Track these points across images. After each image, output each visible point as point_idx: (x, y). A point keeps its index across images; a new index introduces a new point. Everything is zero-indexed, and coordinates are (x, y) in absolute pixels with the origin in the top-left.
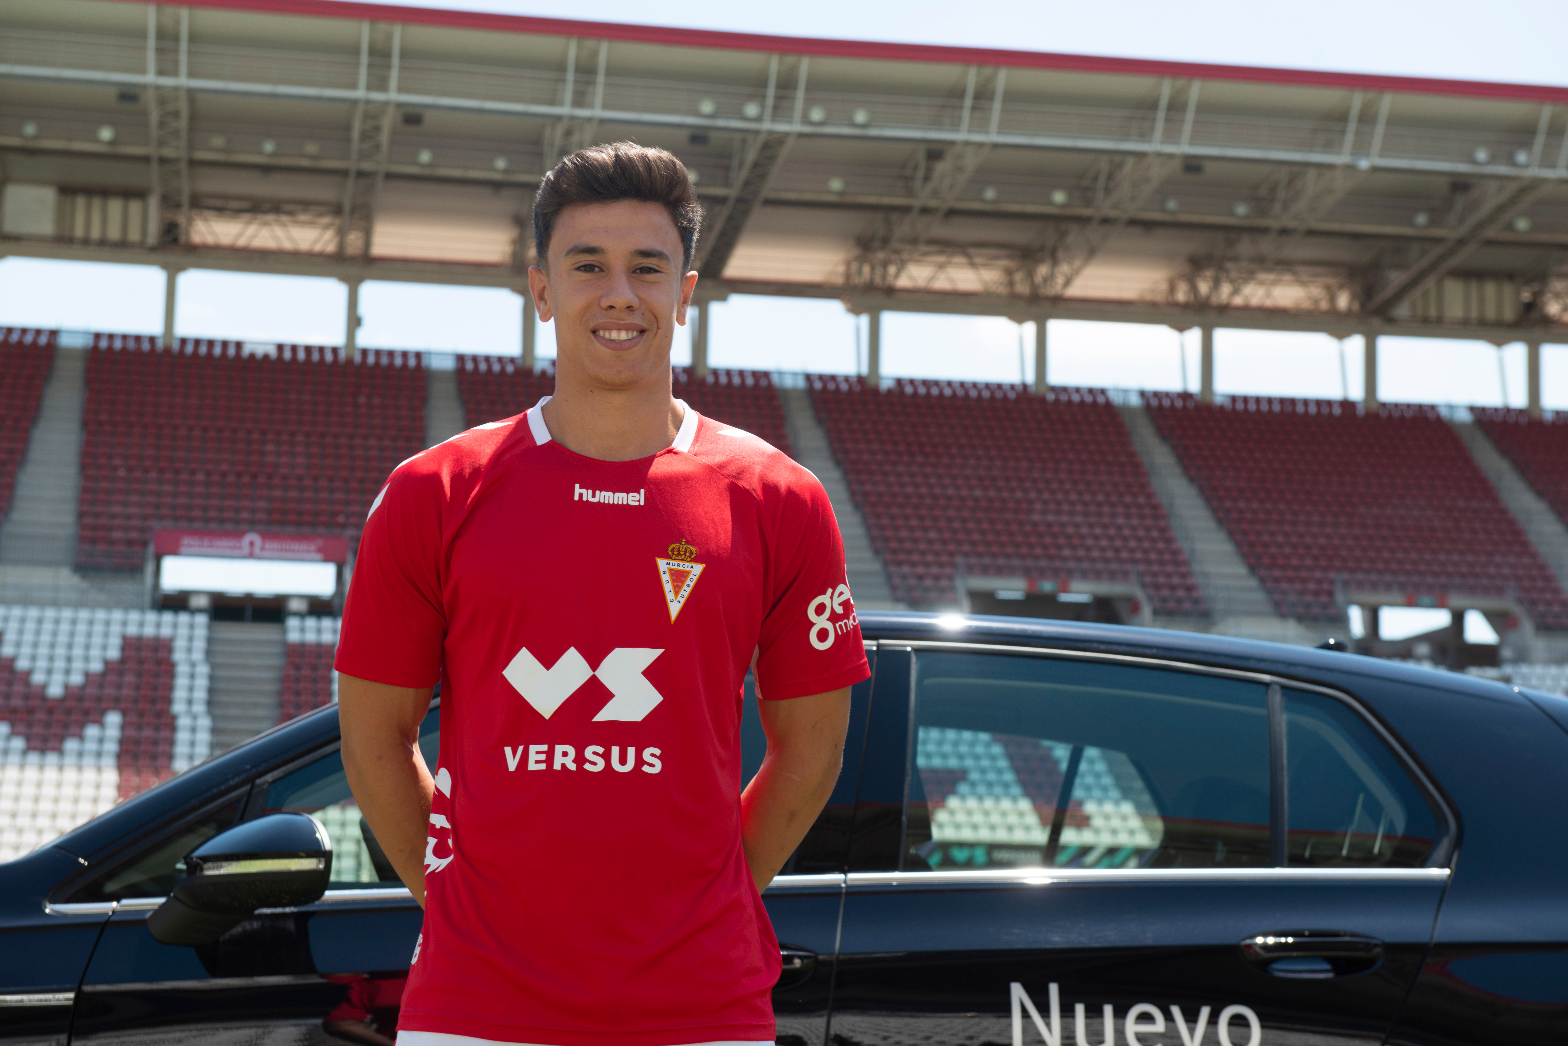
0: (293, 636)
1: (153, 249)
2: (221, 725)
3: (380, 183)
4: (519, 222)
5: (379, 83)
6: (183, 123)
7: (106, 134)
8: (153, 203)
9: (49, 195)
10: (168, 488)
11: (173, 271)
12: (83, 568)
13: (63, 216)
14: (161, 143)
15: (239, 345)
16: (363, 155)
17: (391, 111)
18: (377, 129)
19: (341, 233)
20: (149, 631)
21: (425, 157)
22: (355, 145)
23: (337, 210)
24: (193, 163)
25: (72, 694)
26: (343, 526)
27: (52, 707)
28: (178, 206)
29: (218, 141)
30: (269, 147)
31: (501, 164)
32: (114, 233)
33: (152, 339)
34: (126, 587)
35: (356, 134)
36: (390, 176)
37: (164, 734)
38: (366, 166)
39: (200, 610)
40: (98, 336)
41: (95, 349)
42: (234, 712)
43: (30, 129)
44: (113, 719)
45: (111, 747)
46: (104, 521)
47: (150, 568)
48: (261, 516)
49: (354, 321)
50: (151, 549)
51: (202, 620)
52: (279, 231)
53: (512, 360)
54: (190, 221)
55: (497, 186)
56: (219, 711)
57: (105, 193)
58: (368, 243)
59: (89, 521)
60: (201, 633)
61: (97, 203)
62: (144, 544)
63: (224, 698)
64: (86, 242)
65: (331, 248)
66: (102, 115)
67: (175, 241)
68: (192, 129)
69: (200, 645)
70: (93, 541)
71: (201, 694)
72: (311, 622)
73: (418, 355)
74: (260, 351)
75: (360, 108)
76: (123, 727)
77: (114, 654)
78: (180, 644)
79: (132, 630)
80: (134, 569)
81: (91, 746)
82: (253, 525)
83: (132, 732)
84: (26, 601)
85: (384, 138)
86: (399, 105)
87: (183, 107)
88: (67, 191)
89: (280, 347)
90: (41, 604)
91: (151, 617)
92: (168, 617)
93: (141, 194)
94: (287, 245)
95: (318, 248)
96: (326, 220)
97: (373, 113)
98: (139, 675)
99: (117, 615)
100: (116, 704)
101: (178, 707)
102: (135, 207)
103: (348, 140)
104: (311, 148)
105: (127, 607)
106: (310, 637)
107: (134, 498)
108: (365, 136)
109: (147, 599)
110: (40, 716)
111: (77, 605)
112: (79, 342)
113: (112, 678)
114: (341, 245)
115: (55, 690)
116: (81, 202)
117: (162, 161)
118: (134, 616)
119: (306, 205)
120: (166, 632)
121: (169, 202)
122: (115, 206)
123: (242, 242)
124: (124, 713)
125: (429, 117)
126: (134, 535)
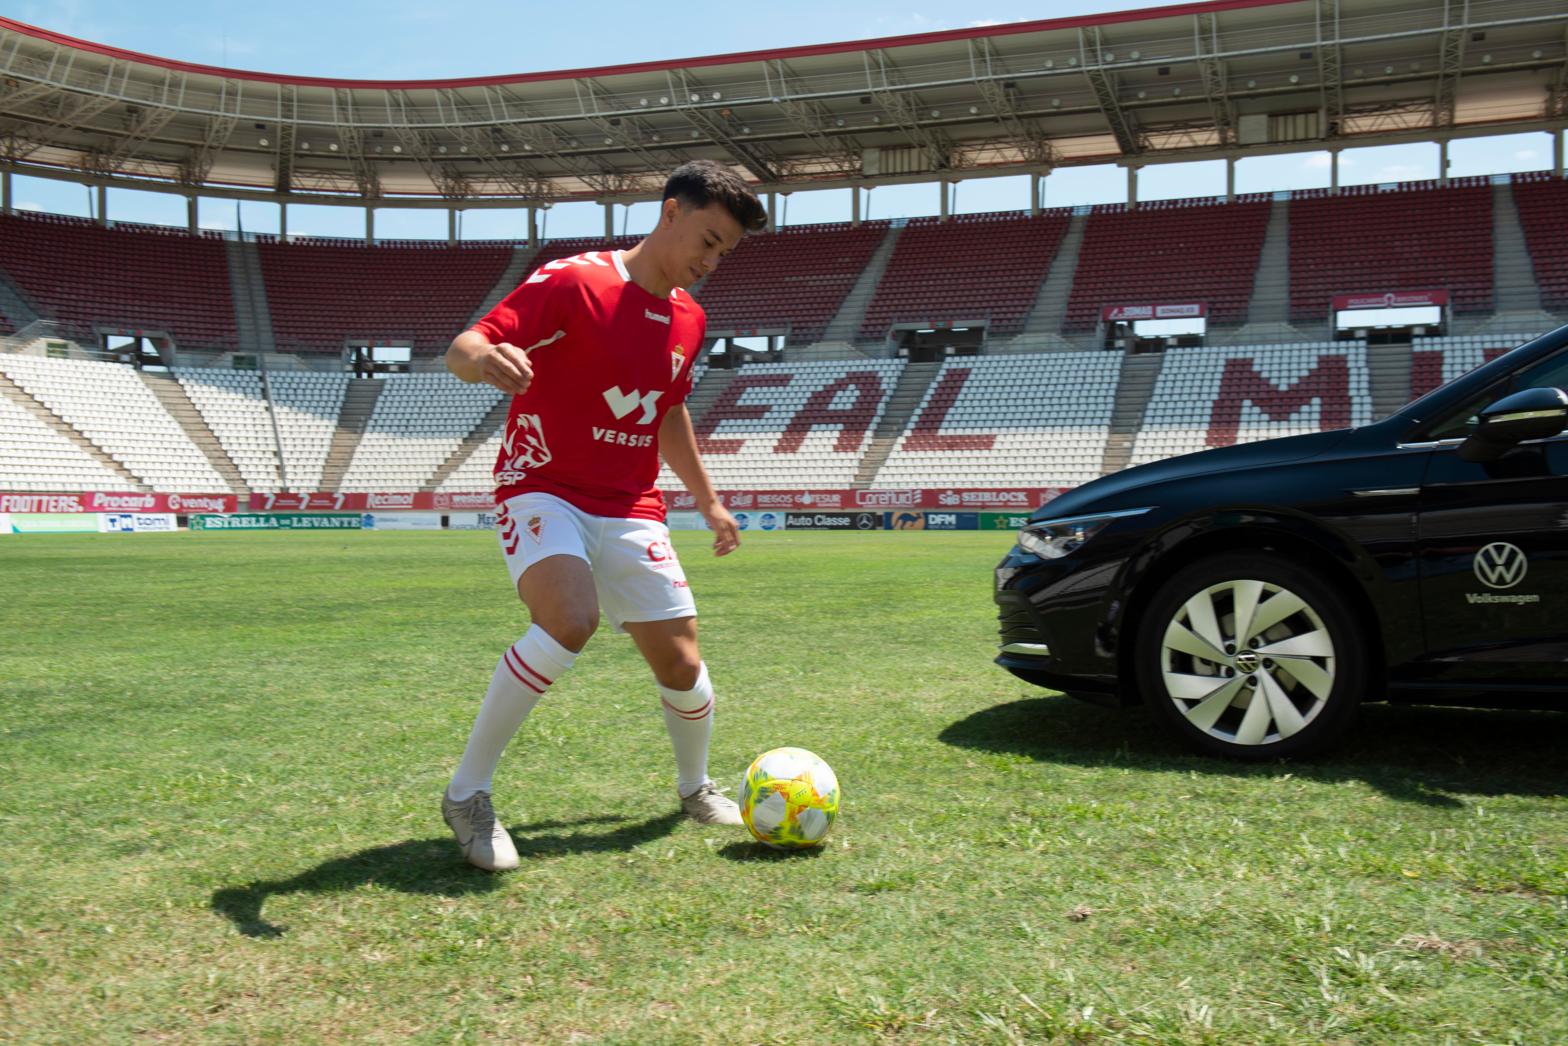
0: (1417, 349)
1: (1323, 140)
2: (1378, 400)
3: (1458, 79)
4: (1550, 88)
5: (1457, 20)
6: (1338, 66)
7: (1294, 79)
8: (1322, 114)
9: (1264, 118)
10: (1339, 273)
11: (1335, 152)
12: (1293, 321)
13: (1272, 129)
14: (1326, 79)
15: (1375, 186)
16: (1448, 64)
17: (1464, 34)
18: (1456, 47)
19: (1435, 113)
20: (1333, 352)
21: (1487, 59)
22: (1442, 60)
23: (1432, 100)
24: (1344, 87)
25: (1292, 389)
26: (1443, 284)
27: (1282, 396)
28: (1337, 113)
29: (1359, 72)
30: (1389, 70)
31: (1537, 54)
32: (1301, 135)
33: (1325, 190)
34: (1319, 329)
35: (1442, 53)
36: (1465, 74)
37: (1345, 407)
38: (1449, 71)
39: (1362, 339)
40: (1294, 193)
41: (1293, 201)
42: (1384, 393)
43: (1252, 84)
44: (1316, 401)
45: (1316, 416)
46: (1304, 294)
47: (1331, 318)
48: (1393, 283)
49: (1445, 164)
50: (1331, 307)
51: (1362, 343)
52: (1397, 119)
53: (1548, 173)
54: (1344, 121)
55: (1534, 68)
56: (1376, 393)
57: (1294, 113)
58: (1452, 117)
59: (1296, 295)
60: (1363, 351)
61: (1290, 119)
62: (1327, 304)
63: (1377, 386)
64: (1285, 142)
65: (1428, 123)
66: (1291, 68)
67: (1336, 133)
68: (1342, 68)
69: (1362, 357)
70: (1298, 306)
71: (1364, 385)
72: (1427, 340)
73: (1486, 178)
74: (1388, 189)
75: (1445, 36)
76: (1321, 405)
77: (1314, 366)
78: (1351, 358)
79: (1323, 352)
80: (1323, 319)
81: (1305, 416)
82: (1389, 288)
83: (1327, 408)
84: (1264, 342)
85: (1460, 52)
86: (1470, 29)
87: (1338, 56)
88: (1273, 115)
89: (1400, 185)
90: (1272, 342)
91: (1334, 344)
92: (1343, 344)
93: (1314, 110)
94: (1403, 126)
95: (1420, 124)
96: (1425, 107)
97: (1453, 38)
98: (1329, 376)
99: (1315, 345)
100: (1317, 393)
101: (1352, 393)
102: (1312, 117)
103: (1438, 57)
104: (1415, 66)
105: (1319, 341)
106: (1427, 348)
107: (1320, 280)
108: (1448, 53)
109: (1331, 335)
110: (1276, 401)
111: (1292, 342)
112: (1284, 198)
113: (1314, 379)
114: (1435, 121)
115: (1283, 388)
116: (1281, 119)
117: (1327, 88)
118: (1324, 345)
119: (1412, 100)
120: (1342, 352)
121: (1332, 112)
122: (1300, 119)
123: (1374, 128)
124: (1322, 397)
125: (1489, 34)
126: (1321, 300)
